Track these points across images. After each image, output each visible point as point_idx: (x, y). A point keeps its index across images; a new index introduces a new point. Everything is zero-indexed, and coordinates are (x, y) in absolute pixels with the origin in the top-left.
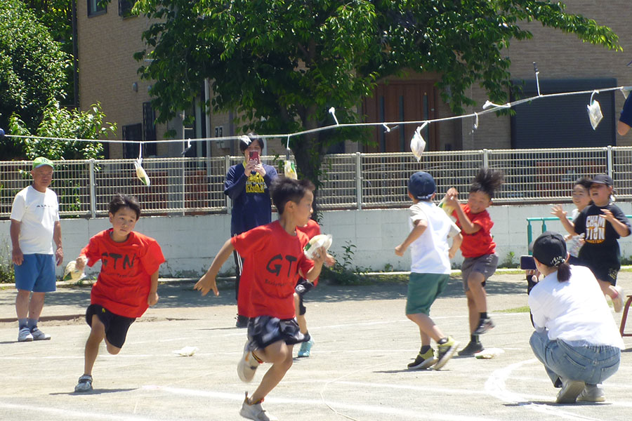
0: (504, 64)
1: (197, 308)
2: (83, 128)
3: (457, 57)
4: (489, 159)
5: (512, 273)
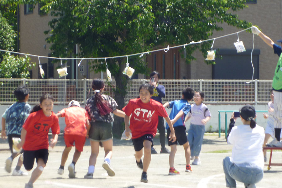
2: (21, 64)
3: (189, 38)
4: (202, 84)
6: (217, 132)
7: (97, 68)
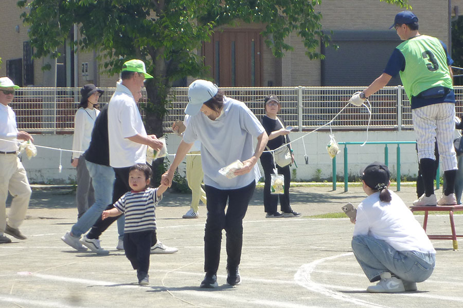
0: (316, 17)
1: (64, 209)
3: (279, 11)
4: (303, 94)
5: (320, 186)
6: (330, 180)
7: (113, 66)
